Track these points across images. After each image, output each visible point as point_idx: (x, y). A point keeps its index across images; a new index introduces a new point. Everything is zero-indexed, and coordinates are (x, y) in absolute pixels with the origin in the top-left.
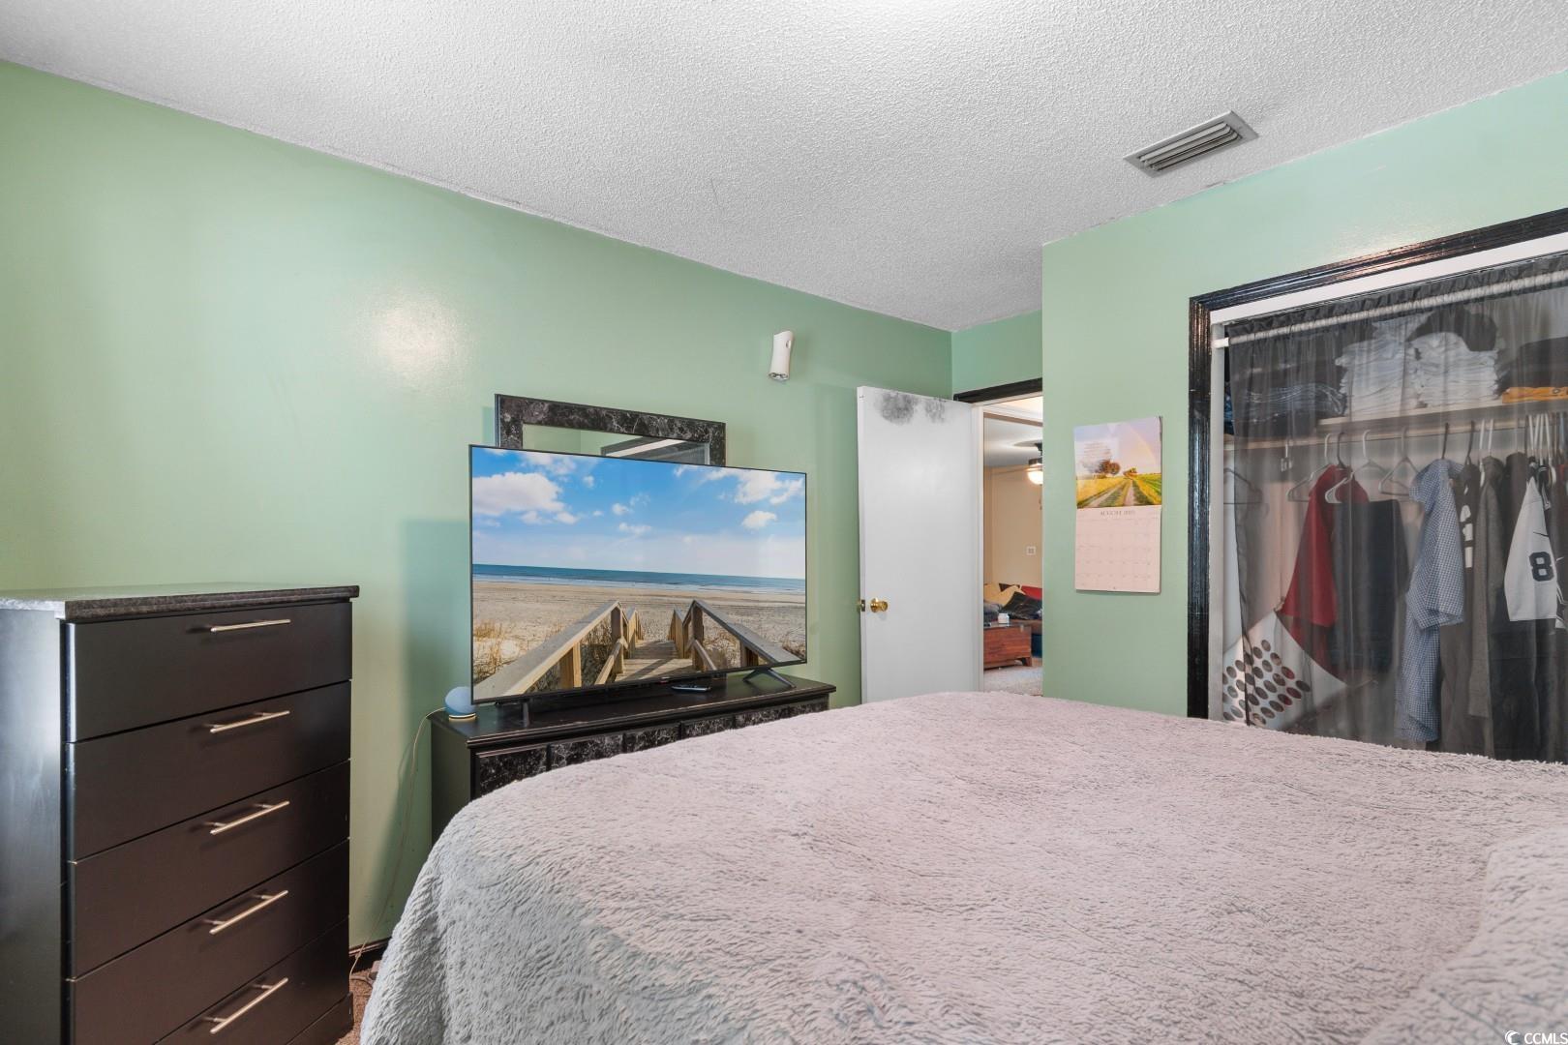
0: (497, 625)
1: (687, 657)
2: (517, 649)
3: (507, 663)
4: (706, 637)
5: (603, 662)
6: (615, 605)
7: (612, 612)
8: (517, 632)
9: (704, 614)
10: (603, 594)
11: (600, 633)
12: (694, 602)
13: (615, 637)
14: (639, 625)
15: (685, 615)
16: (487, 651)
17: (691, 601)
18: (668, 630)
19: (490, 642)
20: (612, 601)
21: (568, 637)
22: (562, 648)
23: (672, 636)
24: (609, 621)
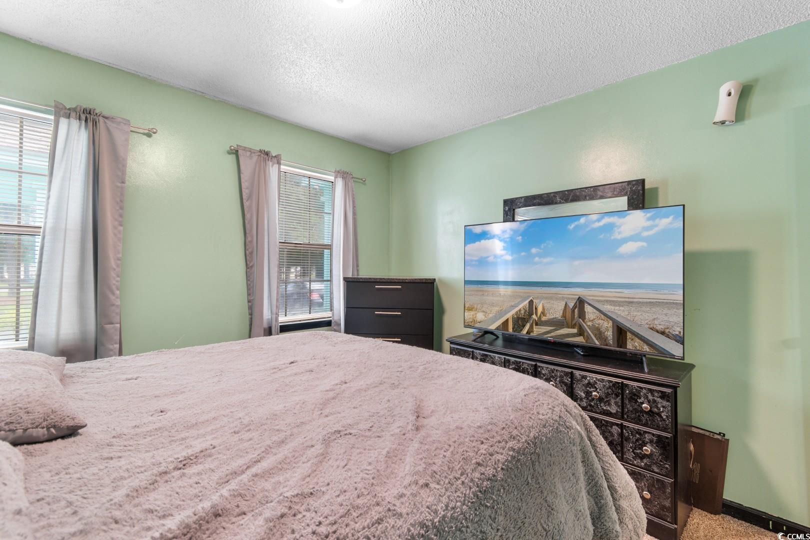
0: (475, 306)
1: (574, 328)
2: (483, 317)
3: (479, 322)
4: (587, 317)
5: (524, 326)
6: (531, 298)
7: (529, 302)
8: (484, 309)
9: (586, 305)
10: (525, 293)
11: (523, 312)
12: (579, 298)
13: (531, 314)
14: (544, 309)
15: (573, 304)
16: (471, 317)
17: (578, 297)
18: (562, 312)
19: (472, 313)
20: (530, 296)
21: (506, 312)
22: (503, 318)
23: (564, 316)
24: (527, 306)
